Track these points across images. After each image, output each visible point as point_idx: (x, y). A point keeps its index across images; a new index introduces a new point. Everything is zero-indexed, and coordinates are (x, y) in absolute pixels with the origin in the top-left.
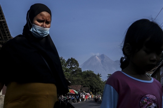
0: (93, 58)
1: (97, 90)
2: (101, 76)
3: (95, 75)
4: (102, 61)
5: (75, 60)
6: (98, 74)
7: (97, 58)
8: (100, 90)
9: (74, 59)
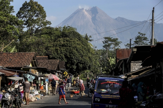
0: (78, 12)
1: (81, 66)
2: (90, 40)
3: (79, 35)
4: (94, 19)
5: (39, 6)
6: (86, 36)
7: (86, 13)
8: (89, 67)
9: (36, 3)
